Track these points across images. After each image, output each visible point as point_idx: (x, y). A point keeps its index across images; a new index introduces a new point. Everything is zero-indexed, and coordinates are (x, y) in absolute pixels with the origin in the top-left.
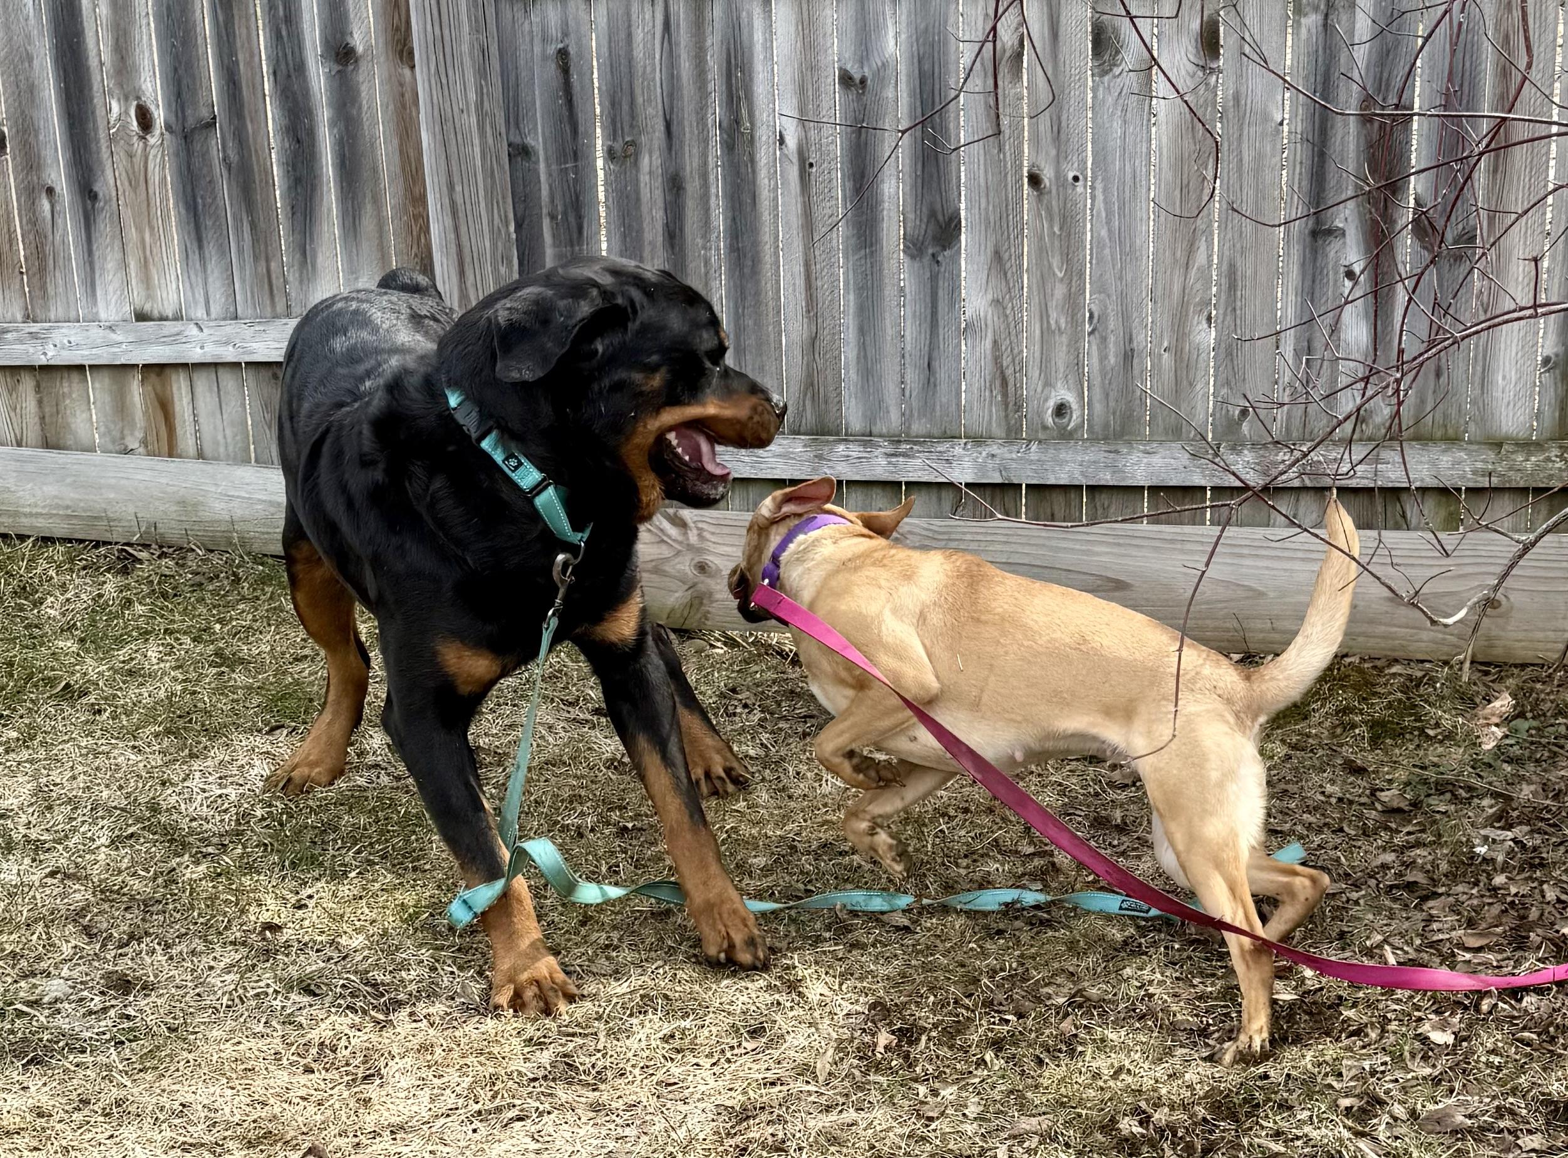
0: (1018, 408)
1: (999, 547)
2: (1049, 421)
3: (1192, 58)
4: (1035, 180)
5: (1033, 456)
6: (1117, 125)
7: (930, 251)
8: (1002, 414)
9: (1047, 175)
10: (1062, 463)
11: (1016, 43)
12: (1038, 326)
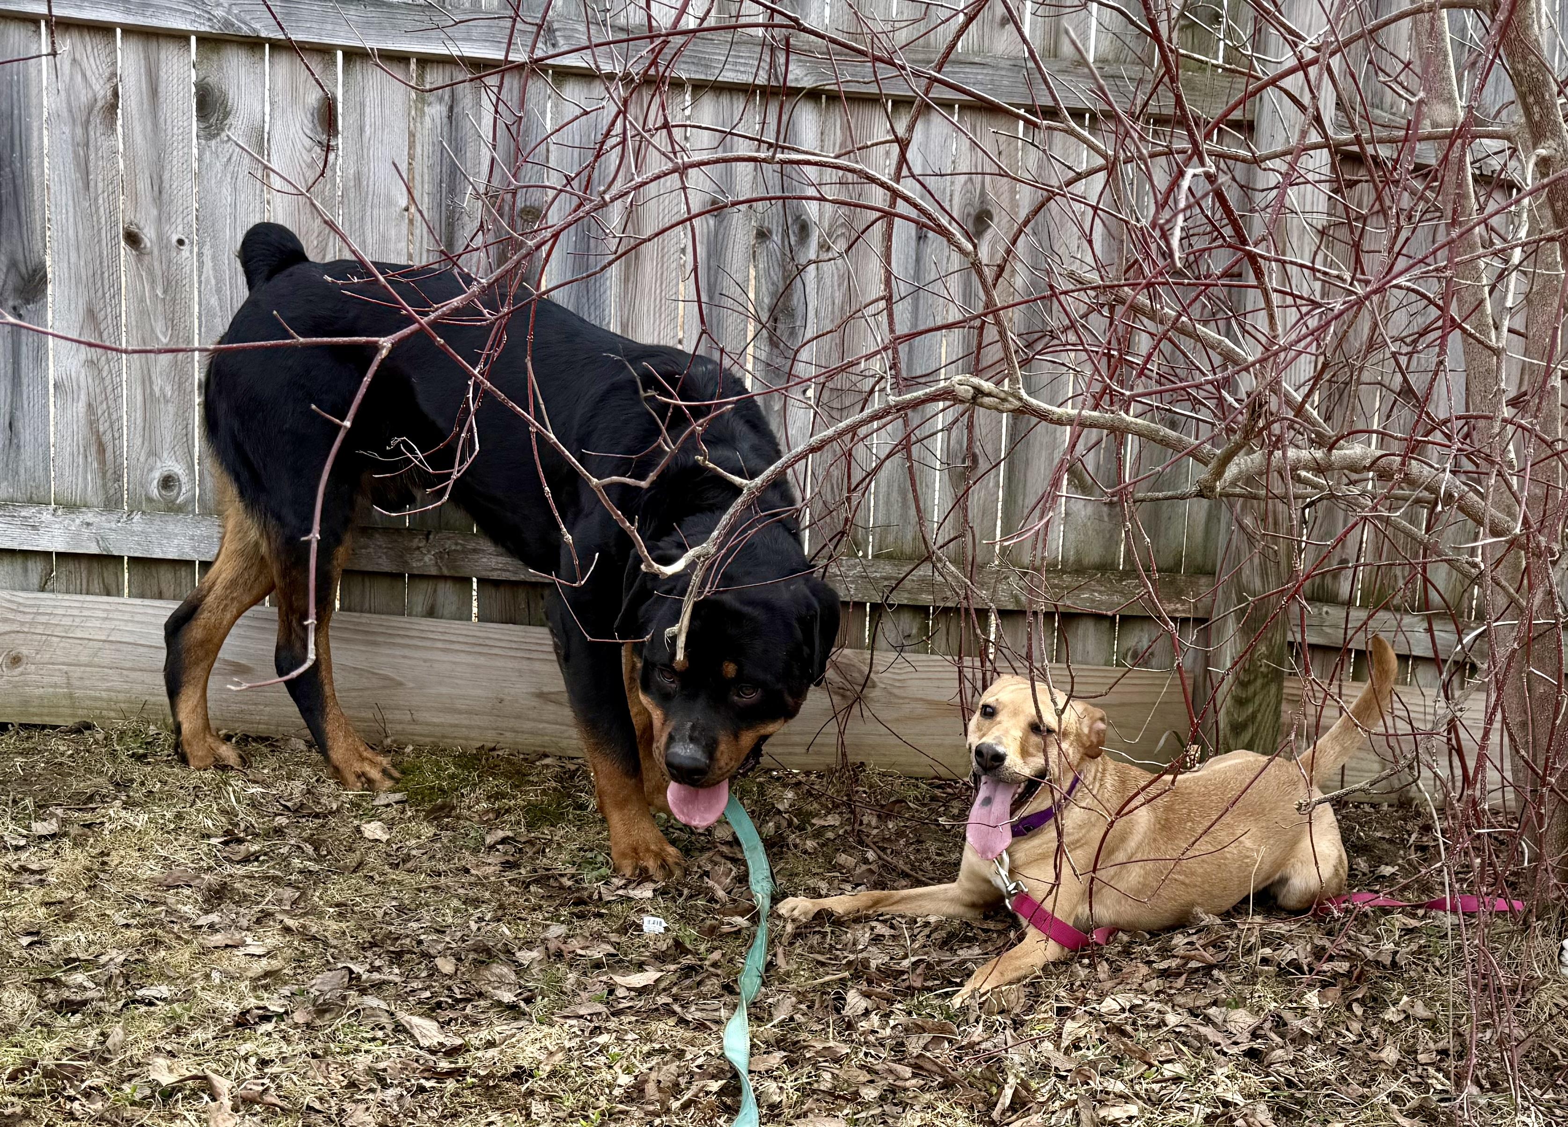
0: (118, 478)
1: (98, 624)
2: (155, 492)
3: (308, 132)
4: (133, 239)
5: (137, 528)
6: (226, 191)
7: (11, 303)
8: (99, 482)
9: (148, 235)
10: (169, 537)
11: (109, 93)
12: (139, 391)
